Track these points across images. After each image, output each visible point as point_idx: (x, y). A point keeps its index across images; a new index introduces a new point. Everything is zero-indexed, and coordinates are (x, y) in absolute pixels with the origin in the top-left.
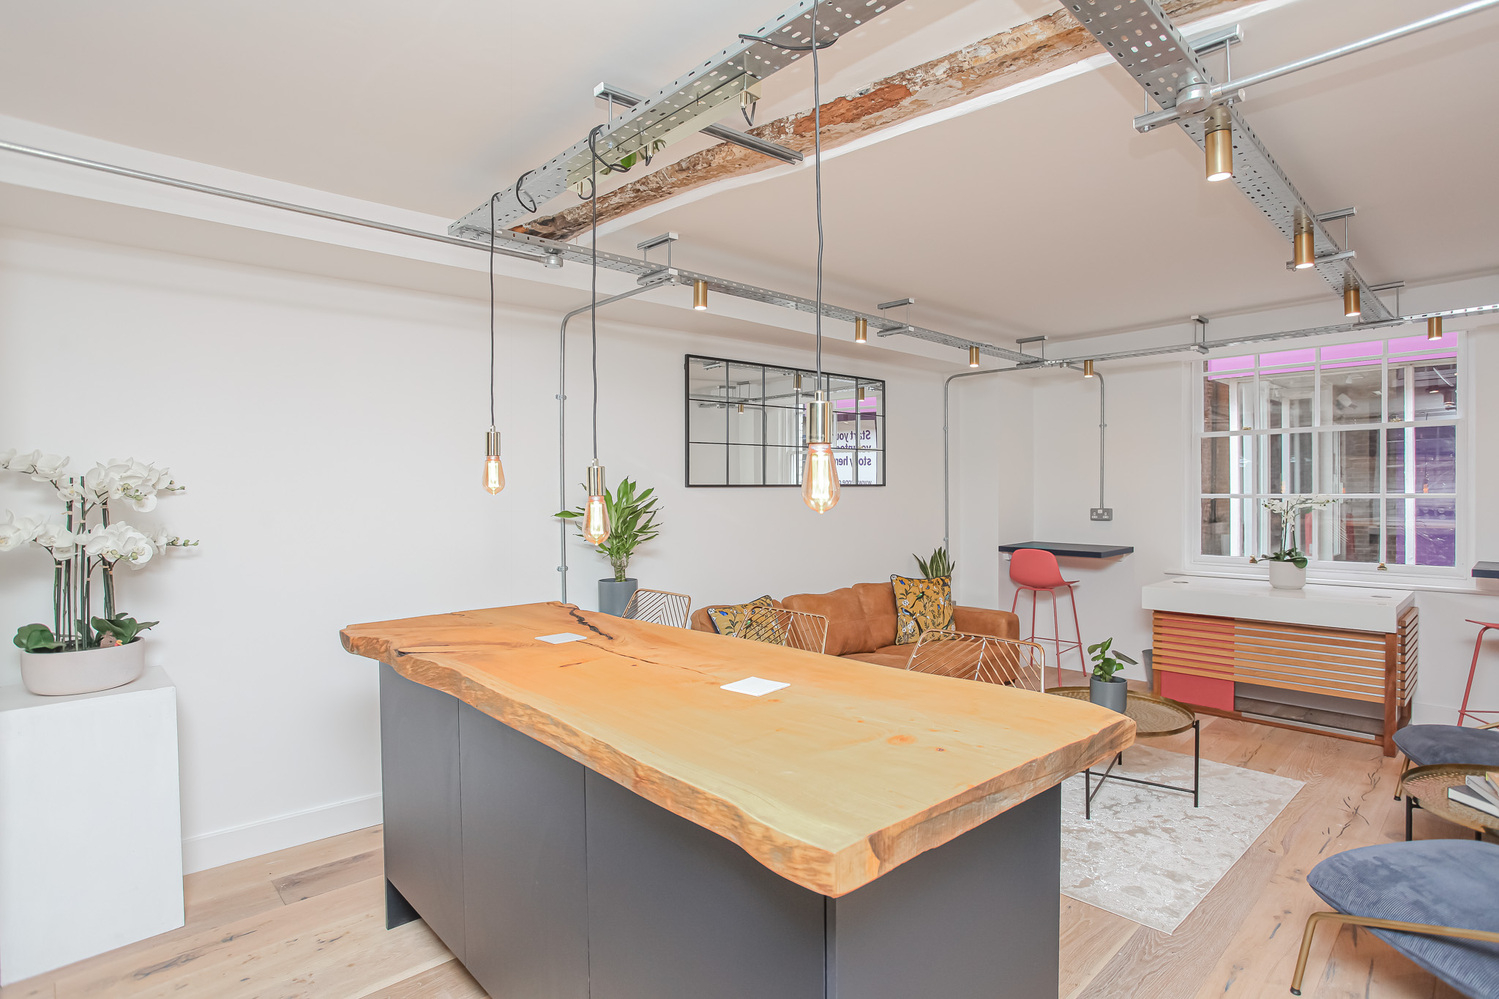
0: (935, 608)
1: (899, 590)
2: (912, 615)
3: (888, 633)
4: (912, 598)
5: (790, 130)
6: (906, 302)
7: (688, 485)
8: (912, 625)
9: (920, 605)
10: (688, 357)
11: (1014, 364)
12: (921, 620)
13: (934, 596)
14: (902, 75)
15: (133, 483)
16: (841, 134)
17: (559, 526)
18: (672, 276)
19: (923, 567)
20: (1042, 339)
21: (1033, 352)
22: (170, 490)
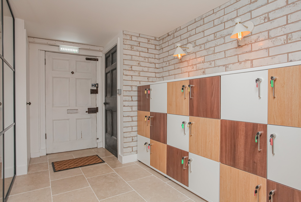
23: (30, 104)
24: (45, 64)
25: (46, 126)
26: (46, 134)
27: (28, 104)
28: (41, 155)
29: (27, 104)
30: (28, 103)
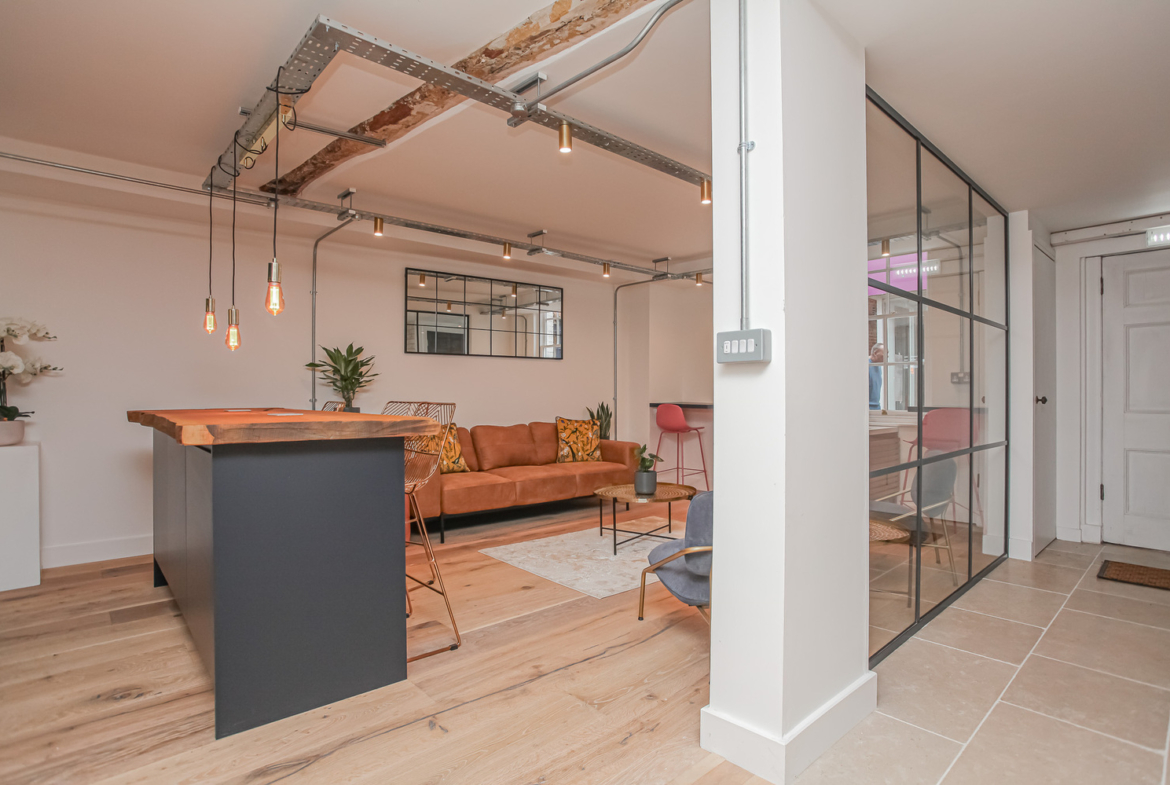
0: (585, 439)
1: (561, 426)
2: (567, 443)
3: (550, 454)
4: (568, 432)
5: (368, 128)
6: (541, 233)
7: (406, 352)
8: (566, 450)
9: (573, 437)
10: (407, 269)
11: (650, 277)
12: (574, 447)
13: (585, 431)
14: (403, 99)
15: (13, 328)
16: (397, 131)
17: (310, 372)
18: (354, 216)
19: (592, 415)
20: (666, 259)
21: (662, 268)
22: (46, 337)
23: (1044, 400)
24: (1102, 293)
25: (1102, 463)
26: (1102, 486)
27: (1040, 402)
28: (1085, 540)
29: (1038, 400)
30: (1040, 398)
